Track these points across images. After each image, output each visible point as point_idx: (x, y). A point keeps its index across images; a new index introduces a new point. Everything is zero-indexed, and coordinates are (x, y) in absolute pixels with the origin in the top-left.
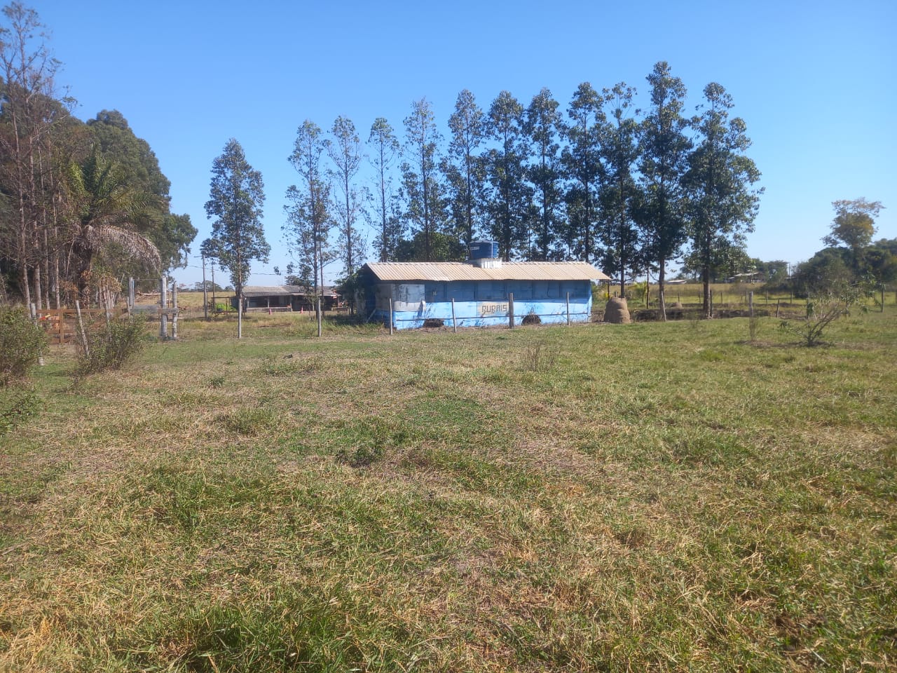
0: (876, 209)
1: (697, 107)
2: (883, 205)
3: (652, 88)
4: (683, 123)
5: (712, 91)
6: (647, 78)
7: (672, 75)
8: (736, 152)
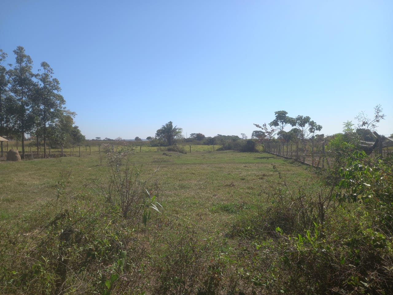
0: (74, 115)
1: (39, 70)
2: (76, 113)
3: (16, 56)
4: (32, 75)
5: (44, 65)
6: (13, 51)
7: (26, 53)
8: (55, 92)
